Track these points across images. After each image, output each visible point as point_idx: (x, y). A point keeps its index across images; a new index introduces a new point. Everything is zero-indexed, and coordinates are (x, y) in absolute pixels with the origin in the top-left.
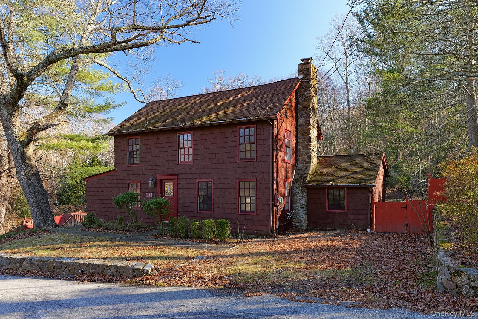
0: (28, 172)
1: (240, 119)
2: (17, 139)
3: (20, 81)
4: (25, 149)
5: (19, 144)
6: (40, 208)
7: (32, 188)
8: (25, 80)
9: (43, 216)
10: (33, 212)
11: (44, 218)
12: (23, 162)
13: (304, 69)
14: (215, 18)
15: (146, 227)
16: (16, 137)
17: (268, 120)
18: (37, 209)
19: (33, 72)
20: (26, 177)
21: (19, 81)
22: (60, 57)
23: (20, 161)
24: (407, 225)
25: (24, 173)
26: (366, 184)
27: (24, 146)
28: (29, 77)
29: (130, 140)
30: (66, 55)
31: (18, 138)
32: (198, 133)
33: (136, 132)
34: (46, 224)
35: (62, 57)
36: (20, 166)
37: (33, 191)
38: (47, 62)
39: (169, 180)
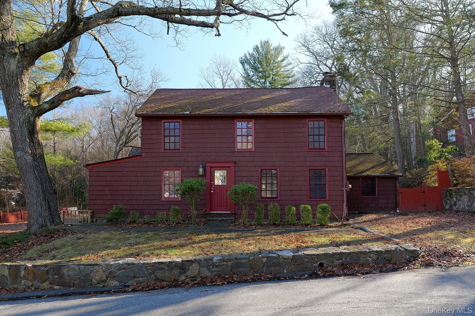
0: (36, 150)
1: (315, 112)
2: (25, 104)
3: (73, 26)
4: (37, 118)
5: (30, 111)
6: (47, 200)
7: (38, 173)
8: (80, 26)
9: (50, 211)
10: (37, 205)
11: (51, 214)
12: (31, 135)
13: (331, 80)
14: (285, 19)
15: (188, 219)
16: (24, 101)
17: (343, 115)
18: (42, 202)
19: (92, 19)
20: (32, 157)
21: (71, 25)
22: (138, 11)
23: (26, 133)
24: (425, 205)
25: (30, 151)
26: (394, 174)
27: (37, 114)
28: (85, 24)
29: (166, 124)
30: (147, 11)
31: (27, 103)
32: (262, 122)
33: (181, 115)
34: (53, 222)
35: (141, 11)
36: (25, 141)
37: (40, 177)
38: (114, 13)
39: (220, 168)
